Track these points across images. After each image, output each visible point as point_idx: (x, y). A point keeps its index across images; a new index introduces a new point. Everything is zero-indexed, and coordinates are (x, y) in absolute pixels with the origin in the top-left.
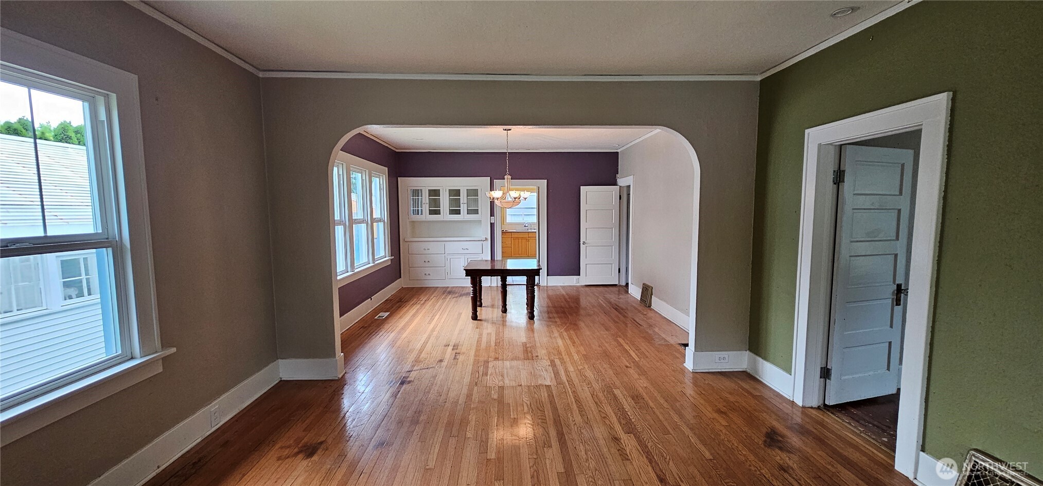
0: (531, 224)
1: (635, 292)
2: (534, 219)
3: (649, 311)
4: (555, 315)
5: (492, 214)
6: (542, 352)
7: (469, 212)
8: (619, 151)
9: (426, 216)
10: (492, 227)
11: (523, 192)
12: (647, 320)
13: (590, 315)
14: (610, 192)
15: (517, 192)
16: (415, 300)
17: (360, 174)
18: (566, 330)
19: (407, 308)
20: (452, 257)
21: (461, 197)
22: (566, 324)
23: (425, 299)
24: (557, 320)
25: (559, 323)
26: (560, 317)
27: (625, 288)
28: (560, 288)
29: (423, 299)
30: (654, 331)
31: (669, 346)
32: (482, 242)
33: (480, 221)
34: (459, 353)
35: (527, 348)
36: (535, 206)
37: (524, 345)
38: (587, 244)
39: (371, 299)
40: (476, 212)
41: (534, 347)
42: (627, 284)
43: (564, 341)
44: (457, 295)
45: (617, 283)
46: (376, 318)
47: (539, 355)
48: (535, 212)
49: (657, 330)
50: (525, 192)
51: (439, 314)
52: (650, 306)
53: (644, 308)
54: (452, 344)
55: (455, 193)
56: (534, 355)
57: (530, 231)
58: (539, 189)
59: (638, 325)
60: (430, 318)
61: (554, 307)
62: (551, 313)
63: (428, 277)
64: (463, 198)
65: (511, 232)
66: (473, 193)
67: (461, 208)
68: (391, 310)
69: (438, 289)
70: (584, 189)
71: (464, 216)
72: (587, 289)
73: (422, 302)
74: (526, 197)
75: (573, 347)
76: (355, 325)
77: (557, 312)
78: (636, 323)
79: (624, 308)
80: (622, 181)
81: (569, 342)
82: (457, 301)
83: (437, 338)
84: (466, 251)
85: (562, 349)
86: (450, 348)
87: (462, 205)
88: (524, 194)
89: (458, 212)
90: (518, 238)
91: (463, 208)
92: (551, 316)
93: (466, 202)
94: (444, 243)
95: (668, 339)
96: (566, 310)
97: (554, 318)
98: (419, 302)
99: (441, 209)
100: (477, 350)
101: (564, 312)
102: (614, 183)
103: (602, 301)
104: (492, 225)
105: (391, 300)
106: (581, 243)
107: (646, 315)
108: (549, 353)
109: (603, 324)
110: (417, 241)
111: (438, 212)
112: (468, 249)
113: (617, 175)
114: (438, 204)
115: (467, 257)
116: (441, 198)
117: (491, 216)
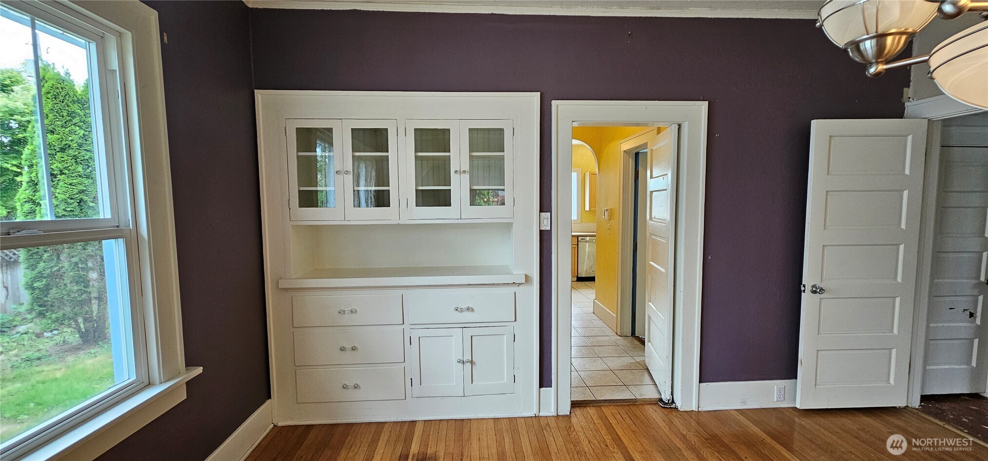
5: (545, 205)
7: (477, 197)
9: (349, 208)
10: (545, 244)
20: (426, 333)
21: (453, 154)
32: (511, 290)
33: (509, 226)
40: (496, 197)
45: (903, 403)
63: (357, 395)
64: (459, 155)
66: (488, 141)
67: (454, 188)
69: (382, 430)
70: (819, 127)
71: (460, 209)
84: (467, 317)
87: (454, 177)
89: (442, 199)
91: (460, 187)
93: (467, 168)
94: (400, 292)
99: (392, 188)
104: (545, 238)
106: (805, 288)
110: (321, 288)
111: (381, 200)
112: (473, 310)
113: (905, 89)
114: (382, 174)
115: (468, 332)
116: (391, 154)
117: (541, 211)
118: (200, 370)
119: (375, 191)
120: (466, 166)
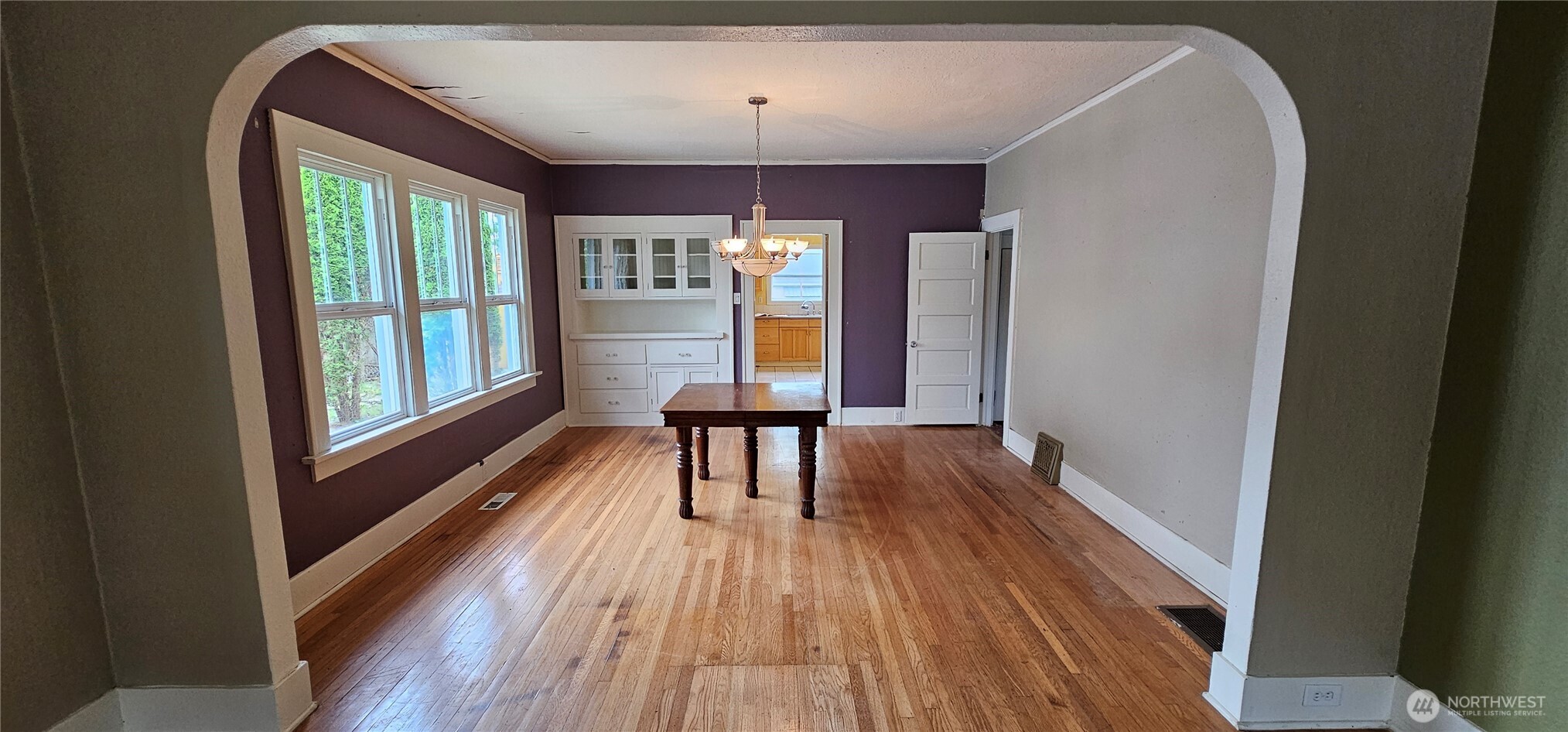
0: (814, 305)
1: (1019, 446)
2: (818, 295)
3: (1055, 495)
4: (859, 506)
5: (736, 288)
6: (827, 634)
7: (692, 283)
8: (986, 162)
9: (612, 290)
10: (737, 313)
11: (793, 242)
12: (1058, 523)
13: (932, 507)
14: (971, 242)
15: (777, 241)
16: (581, 458)
17: (449, 205)
18: (886, 555)
19: (558, 480)
20: (661, 370)
21: (677, 255)
22: (883, 532)
23: (600, 457)
24: (864, 520)
25: (867, 530)
26: (869, 513)
27: (992, 433)
28: (866, 431)
29: (598, 455)
30: (1085, 559)
31: (1137, 614)
32: (716, 342)
33: (714, 302)
34: (627, 634)
35: (792, 615)
36: (820, 271)
37: (788, 601)
38: (921, 346)
39: (482, 464)
40: (705, 283)
41: (809, 613)
42: (998, 425)
43: (881, 591)
44: (665, 447)
45: (976, 422)
46: (481, 508)
47: (821, 644)
48: (820, 282)
49: (1090, 555)
50: (797, 241)
51: (616, 498)
52: (1056, 483)
53: (1044, 488)
54: (618, 597)
55: (664, 246)
56: (811, 644)
57: (812, 316)
58: (827, 239)
59: (1044, 539)
60: (593, 510)
61: (856, 481)
62: (850, 498)
63: (617, 408)
64: (681, 256)
65: (779, 318)
66: (699, 246)
67: (677, 277)
68: (521, 488)
69: (633, 432)
70: (914, 238)
71: (682, 290)
72: (919, 433)
73: (591, 466)
74: (798, 251)
75: (903, 615)
76: (430, 529)
77: (863, 498)
78: (1039, 534)
79: (1003, 487)
80: (992, 223)
81: (893, 596)
82: (660, 464)
83: (592, 573)
84: (687, 360)
85: (877, 616)
86: (611, 612)
87: (677, 270)
88: (794, 247)
89: (671, 284)
90: (791, 329)
91: (681, 276)
92: (851, 507)
93: (686, 265)
94: (644, 343)
95: (1128, 588)
96: (880, 488)
97: (856, 512)
98: (586, 464)
99: (639, 277)
100: (673, 624)
101: (877, 498)
102: (976, 227)
103: (953, 465)
104: (737, 309)
105: (534, 458)
106: (909, 344)
107: (1052, 507)
108: (847, 637)
109: (963, 536)
110: (594, 340)
111: (632, 284)
112: (690, 355)
113: (981, 210)
114: (632, 267)
115: (688, 370)
116: (638, 255)
117: (734, 292)
118: (541, 373)
119: (626, 279)
120: (685, 263)
